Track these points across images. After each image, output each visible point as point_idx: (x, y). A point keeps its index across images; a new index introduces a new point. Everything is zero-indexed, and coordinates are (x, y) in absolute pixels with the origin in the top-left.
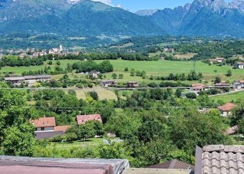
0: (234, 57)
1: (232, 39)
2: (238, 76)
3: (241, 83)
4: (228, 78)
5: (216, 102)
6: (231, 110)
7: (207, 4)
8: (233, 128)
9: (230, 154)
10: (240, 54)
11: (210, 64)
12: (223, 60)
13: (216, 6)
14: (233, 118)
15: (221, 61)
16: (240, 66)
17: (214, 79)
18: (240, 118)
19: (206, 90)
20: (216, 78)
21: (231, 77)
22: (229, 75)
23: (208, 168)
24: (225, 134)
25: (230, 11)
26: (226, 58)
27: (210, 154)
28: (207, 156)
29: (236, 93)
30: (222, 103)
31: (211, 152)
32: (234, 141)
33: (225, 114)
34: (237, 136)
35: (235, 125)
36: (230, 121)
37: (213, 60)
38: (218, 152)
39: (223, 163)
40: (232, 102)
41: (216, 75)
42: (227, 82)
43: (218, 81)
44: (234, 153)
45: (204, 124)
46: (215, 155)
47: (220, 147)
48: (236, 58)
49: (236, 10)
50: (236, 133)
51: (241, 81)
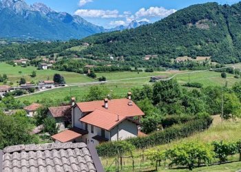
0: (38, 59)
1: (35, 41)
2: (42, 77)
3: (45, 84)
4: (33, 79)
5: (21, 103)
6: (37, 110)
7: (9, 5)
8: (39, 127)
9: (31, 153)
10: (43, 55)
11: (14, 66)
12: (27, 62)
13: (18, 7)
14: (38, 117)
15: (25, 62)
16: (43, 67)
17: (19, 81)
18: (46, 117)
19: (11, 91)
20: (22, 79)
21: (35, 78)
22: (33, 76)
23: (8, 169)
24: (31, 134)
25: (32, 13)
26: (30, 59)
27: (11, 155)
28: (8, 157)
29: (41, 93)
30: (27, 104)
31: (12, 153)
32: (40, 140)
33: (31, 114)
34: (43, 135)
35: (40, 124)
36: (36, 121)
37: (18, 61)
38: (19, 152)
39: (24, 163)
40: (38, 102)
41: (20, 76)
42: (32, 83)
43: (23, 81)
44: (35, 151)
45: (10, 126)
46: (16, 155)
47: (21, 147)
48: (39, 59)
49: (37, 12)
50: (41, 132)
51: (46, 82)
